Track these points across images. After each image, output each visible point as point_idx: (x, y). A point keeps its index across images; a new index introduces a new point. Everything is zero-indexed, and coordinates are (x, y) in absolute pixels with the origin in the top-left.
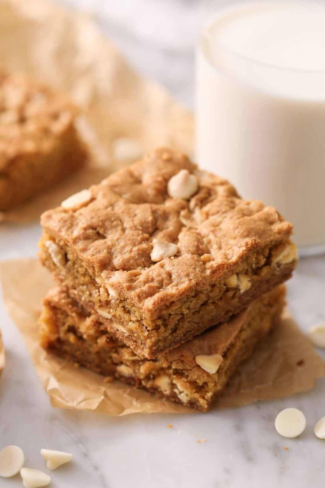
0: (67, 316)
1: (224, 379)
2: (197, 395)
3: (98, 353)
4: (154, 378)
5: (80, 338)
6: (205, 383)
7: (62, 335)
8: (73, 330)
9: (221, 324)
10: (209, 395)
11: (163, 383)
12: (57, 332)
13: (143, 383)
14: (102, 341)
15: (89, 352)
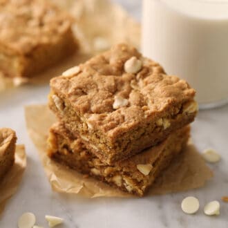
0: (63, 139)
1: (153, 179)
2: (136, 187)
3: (80, 161)
4: (113, 176)
5: (70, 152)
6: (142, 181)
7: (60, 150)
8: (66, 147)
9: (152, 147)
10: (144, 187)
11: (117, 179)
12: (58, 147)
13: (106, 179)
14: (83, 154)
15: (75, 160)
